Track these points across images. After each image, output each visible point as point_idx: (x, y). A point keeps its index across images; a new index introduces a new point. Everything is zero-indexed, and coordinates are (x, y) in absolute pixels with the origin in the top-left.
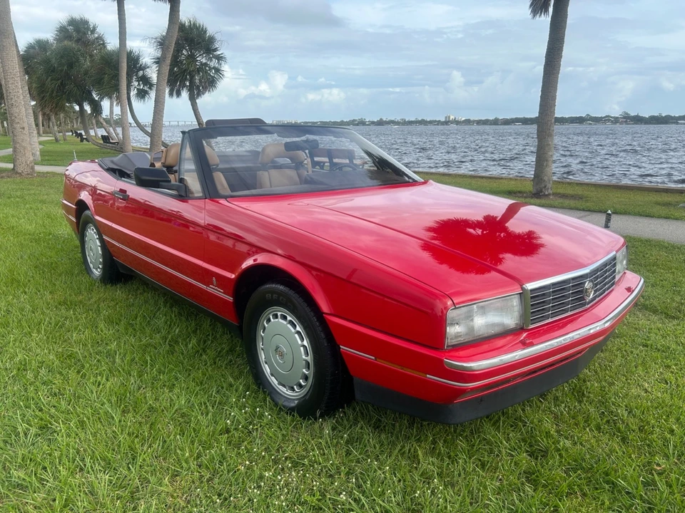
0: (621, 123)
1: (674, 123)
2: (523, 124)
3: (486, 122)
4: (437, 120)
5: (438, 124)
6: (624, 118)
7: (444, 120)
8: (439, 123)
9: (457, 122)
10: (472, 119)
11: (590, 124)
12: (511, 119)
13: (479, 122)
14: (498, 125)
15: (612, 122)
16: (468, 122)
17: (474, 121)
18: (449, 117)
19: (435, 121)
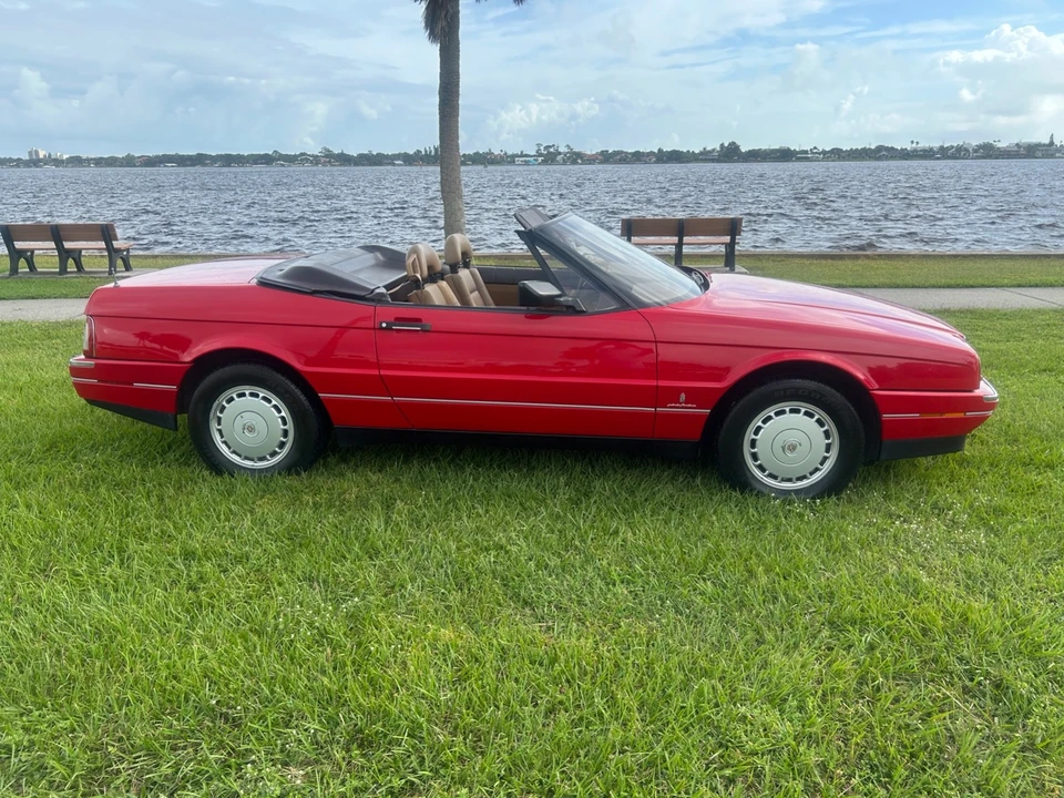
0: (324, 164)
1: (389, 164)
2: (179, 166)
3: (111, 162)
4: (16, 157)
5: (18, 166)
6: (326, 156)
7: (27, 158)
8: (19, 163)
9: (58, 162)
10: (84, 157)
11: (283, 165)
12: (157, 157)
13: (99, 162)
14: (135, 166)
15: (311, 162)
16: (76, 161)
17: (89, 160)
18: (37, 153)
19: (11, 160)
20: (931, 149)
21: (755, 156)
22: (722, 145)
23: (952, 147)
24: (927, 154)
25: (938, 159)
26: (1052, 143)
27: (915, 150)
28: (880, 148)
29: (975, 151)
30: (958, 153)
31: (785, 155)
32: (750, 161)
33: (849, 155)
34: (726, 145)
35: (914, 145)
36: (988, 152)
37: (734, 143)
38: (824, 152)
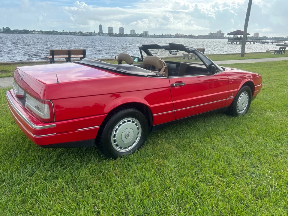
20: (67, 32)
21: (15, 32)
22: (3, 28)
23: (72, 32)
24: (66, 34)
25: (70, 35)
26: (94, 32)
27: (63, 33)
28: (54, 31)
29: (78, 33)
30: (74, 34)
31: (26, 32)
32: (15, 33)
33: (45, 33)
34: (5, 28)
35: (63, 31)
36: (81, 34)
37: (8, 27)
38: (37, 31)
